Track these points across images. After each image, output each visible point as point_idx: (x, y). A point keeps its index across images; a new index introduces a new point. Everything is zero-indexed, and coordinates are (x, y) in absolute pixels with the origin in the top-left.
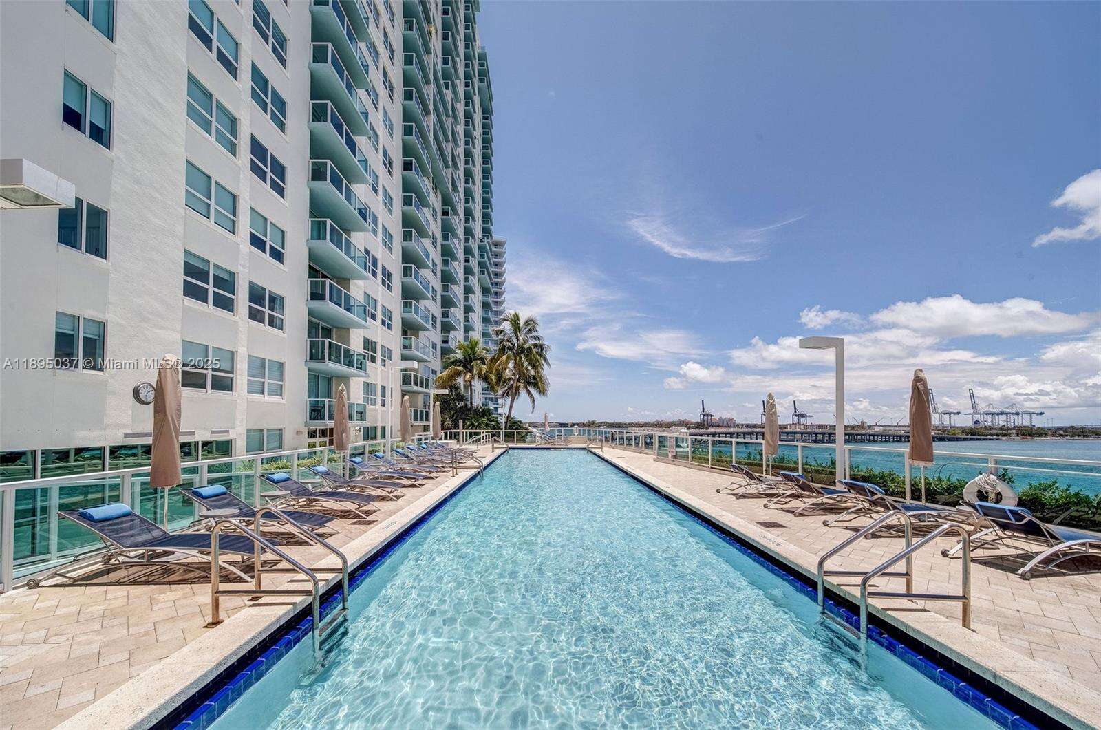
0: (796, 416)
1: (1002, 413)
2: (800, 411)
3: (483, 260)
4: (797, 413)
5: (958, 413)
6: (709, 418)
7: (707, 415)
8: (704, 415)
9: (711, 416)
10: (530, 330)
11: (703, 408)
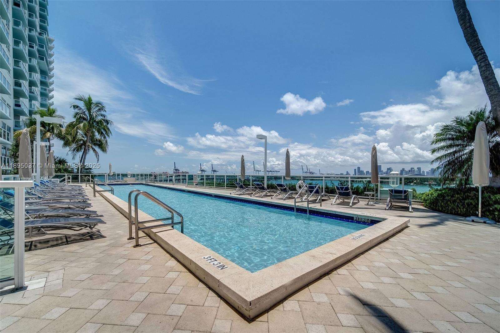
0: (213, 171)
1: (271, 171)
2: (214, 169)
3: (42, 49)
4: (213, 170)
5: (260, 171)
6: (178, 171)
7: (177, 170)
8: (175, 170)
9: (179, 170)
10: (99, 109)
11: (175, 167)
